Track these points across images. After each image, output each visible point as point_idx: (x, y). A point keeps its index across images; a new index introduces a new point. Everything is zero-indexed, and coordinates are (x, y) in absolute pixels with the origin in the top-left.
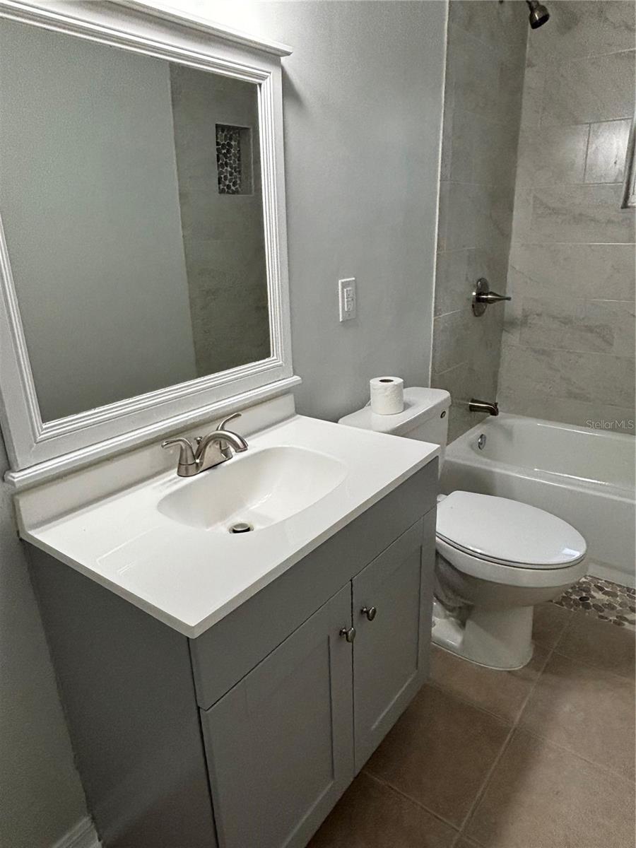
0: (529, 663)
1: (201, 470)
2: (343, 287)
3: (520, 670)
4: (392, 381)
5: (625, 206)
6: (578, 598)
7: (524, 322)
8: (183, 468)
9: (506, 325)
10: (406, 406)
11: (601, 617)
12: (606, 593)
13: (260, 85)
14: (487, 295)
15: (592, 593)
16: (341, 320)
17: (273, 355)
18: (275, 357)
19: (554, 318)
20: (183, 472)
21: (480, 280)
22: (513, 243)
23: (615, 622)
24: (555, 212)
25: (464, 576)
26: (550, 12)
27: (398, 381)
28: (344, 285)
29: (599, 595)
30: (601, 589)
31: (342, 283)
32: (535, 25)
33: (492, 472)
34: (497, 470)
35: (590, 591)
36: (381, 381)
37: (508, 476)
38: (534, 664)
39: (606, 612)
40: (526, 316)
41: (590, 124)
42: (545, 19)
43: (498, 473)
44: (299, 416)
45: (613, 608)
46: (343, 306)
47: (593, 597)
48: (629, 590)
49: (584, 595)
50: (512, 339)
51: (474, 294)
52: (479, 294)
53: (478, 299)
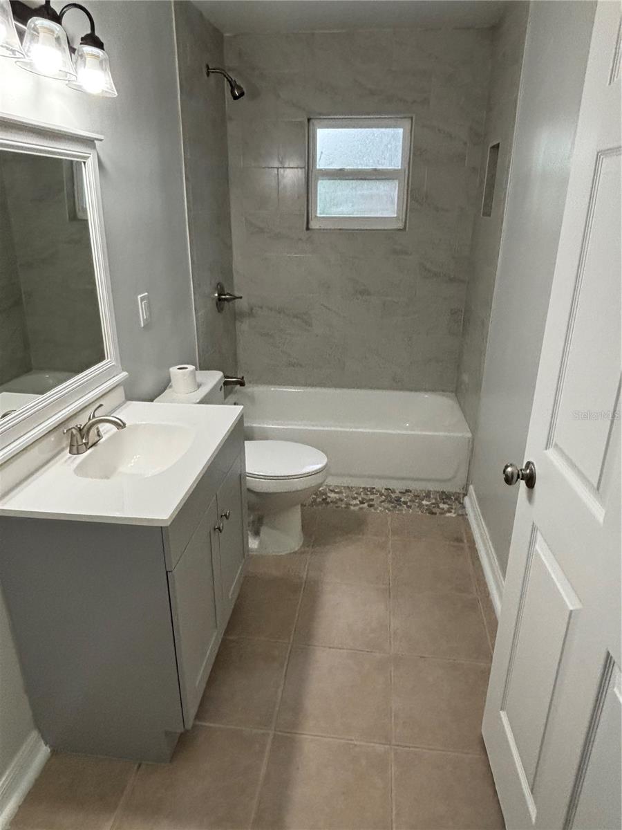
0: (303, 544)
1: (88, 447)
2: (142, 301)
3: (298, 550)
4: (186, 368)
5: (308, 229)
6: (321, 500)
7: (251, 313)
8: (75, 448)
9: (237, 316)
10: (199, 386)
11: (337, 507)
12: (336, 493)
13: (85, 163)
14: (225, 295)
15: (329, 495)
16: (142, 326)
17: (108, 358)
18: (109, 360)
19: (271, 309)
20: (75, 451)
21: (218, 284)
22: (234, 253)
23: (345, 508)
24: (261, 231)
25: (258, 494)
26: (245, 90)
27: (191, 368)
28: (142, 299)
29: (332, 495)
30: (332, 491)
31: (141, 298)
32: (235, 98)
33: (252, 427)
34: (254, 425)
35: (326, 493)
36: (179, 369)
37: (264, 428)
38: (306, 543)
39: (339, 504)
40: (252, 309)
41: (278, 168)
42: (242, 94)
43: (255, 427)
44: (129, 402)
45: (342, 500)
46: (143, 315)
47: (329, 497)
48: (348, 487)
49: (324, 497)
50: (244, 326)
51: (216, 295)
52: (219, 295)
53: (220, 299)
